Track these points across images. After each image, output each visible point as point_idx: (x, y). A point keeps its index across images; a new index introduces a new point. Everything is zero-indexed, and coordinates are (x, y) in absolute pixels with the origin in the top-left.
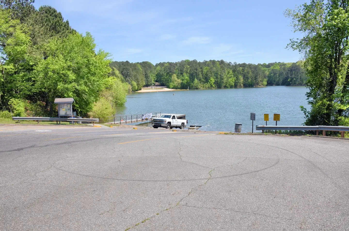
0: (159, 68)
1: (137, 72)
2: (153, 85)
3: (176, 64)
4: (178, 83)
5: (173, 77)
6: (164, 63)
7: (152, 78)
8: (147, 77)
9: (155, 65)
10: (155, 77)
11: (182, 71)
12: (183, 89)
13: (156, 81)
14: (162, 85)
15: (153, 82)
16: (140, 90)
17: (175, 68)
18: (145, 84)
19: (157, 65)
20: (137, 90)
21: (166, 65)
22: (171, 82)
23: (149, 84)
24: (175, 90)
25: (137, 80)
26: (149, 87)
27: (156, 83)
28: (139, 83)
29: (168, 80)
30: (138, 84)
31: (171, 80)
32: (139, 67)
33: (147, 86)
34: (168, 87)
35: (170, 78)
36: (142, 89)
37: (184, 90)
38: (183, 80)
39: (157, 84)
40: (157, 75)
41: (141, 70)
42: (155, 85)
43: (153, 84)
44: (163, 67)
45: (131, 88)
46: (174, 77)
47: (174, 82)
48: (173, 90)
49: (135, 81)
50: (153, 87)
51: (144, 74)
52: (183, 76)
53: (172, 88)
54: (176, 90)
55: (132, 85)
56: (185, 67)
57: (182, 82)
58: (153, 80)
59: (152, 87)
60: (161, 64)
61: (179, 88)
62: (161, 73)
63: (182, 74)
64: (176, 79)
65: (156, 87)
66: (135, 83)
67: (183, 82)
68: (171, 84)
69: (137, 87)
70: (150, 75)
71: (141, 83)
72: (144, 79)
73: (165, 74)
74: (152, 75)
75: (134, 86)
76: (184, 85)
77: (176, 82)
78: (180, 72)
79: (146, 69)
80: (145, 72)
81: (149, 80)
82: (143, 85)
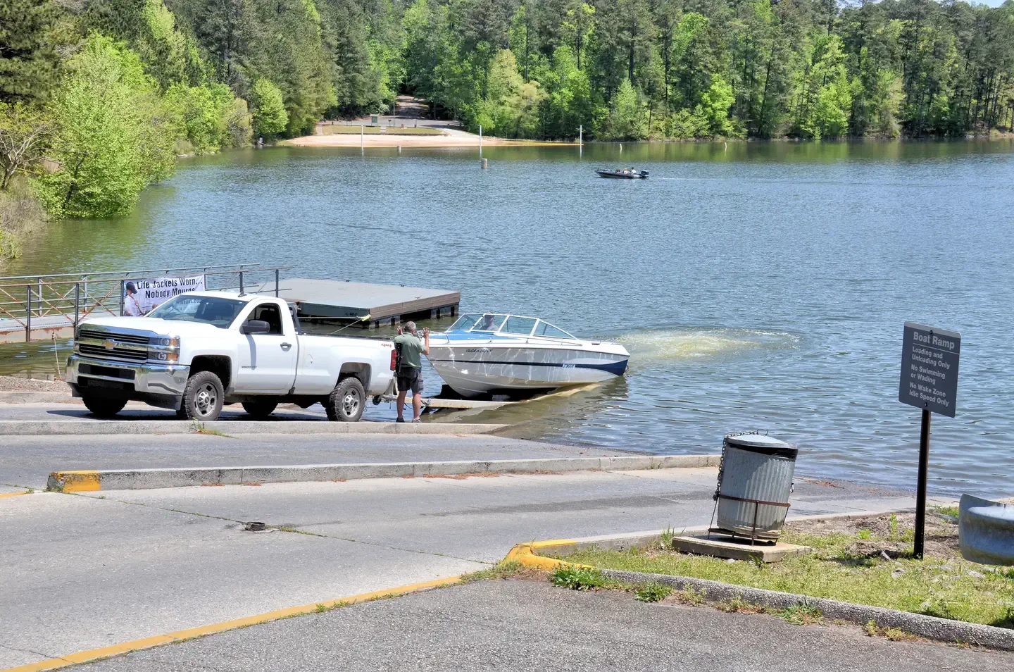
1: (290, 28)
2: (385, 107)
4: (524, 103)
5: (495, 70)
7: (381, 69)
8: (346, 57)
10: (395, 66)
11: (551, 35)
12: (550, 139)
13: (404, 89)
14: (438, 112)
15: (385, 91)
16: (306, 132)
17: (513, 19)
18: (334, 101)
20: (285, 135)
22: (484, 95)
23: (361, 101)
24: (504, 142)
25: (287, 77)
26: (360, 123)
27: (401, 97)
28: (301, 91)
29: (469, 85)
30: (292, 102)
31: (484, 84)
33: (348, 111)
34: (468, 125)
35: (480, 72)
36: (318, 129)
37: (557, 144)
38: (551, 87)
39: (407, 102)
40: (408, 54)
41: (317, 17)
42: (394, 111)
43: (385, 101)
44: (445, 10)
45: (247, 117)
46: (505, 67)
47: (504, 98)
48: (493, 142)
49: (275, 81)
50: (385, 123)
51: (335, 43)
52: (554, 64)
53: (488, 133)
54: (512, 142)
55: (254, 102)
56: (570, 13)
57: (546, 95)
58: (385, 79)
59: (375, 120)
61: (528, 135)
62: (432, 41)
63: (547, 50)
64: (516, 80)
65: (399, 122)
66: (272, 94)
67: (553, 98)
69: (284, 118)
70: (367, 49)
71: (308, 93)
72: (332, 70)
73: (453, 50)
74: (378, 53)
75: (265, 109)
76: (557, 117)
77: (514, 99)
78: (537, 41)
79: (343, 13)
80: (341, 34)
81: (360, 78)
82: (324, 105)
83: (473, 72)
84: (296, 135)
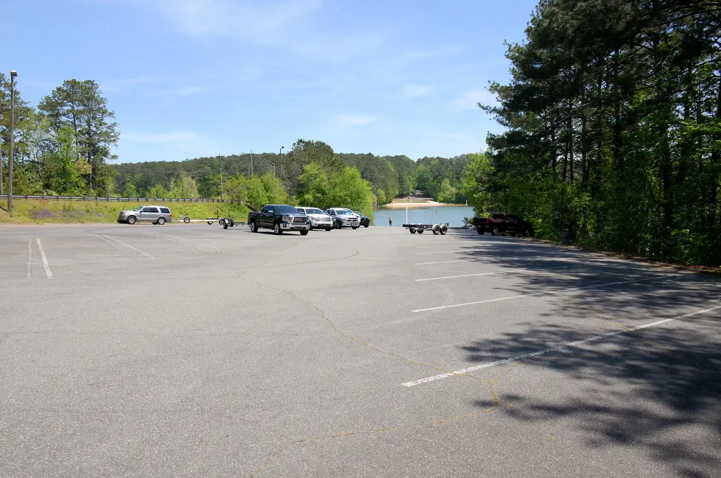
0: (422, 167)
1: (386, 175)
2: (411, 194)
3: (451, 161)
4: (451, 193)
5: (443, 184)
6: (432, 159)
7: (410, 183)
8: (401, 181)
9: (415, 161)
10: (414, 182)
11: (459, 174)
12: (460, 203)
13: (417, 189)
14: (427, 195)
15: (412, 190)
16: (390, 202)
17: (449, 169)
18: (398, 193)
19: (419, 161)
20: (384, 203)
21: (433, 162)
22: (440, 191)
23: (405, 193)
24: (446, 204)
25: (386, 188)
26: (404, 199)
27: (416, 191)
28: (389, 191)
29: (435, 188)
30: (387, 194)
31: (440, 188)
32: (390, 165)
33: (401, 196)
34: (435, 200)
35: (439, 184)
36: (393, 201)
37: (461, 205)
38: (459, 189)
39: (418, 192)
40: (418, 179)
41: (393, 170)
42: (414, 195)
43: (412, 193)
44: (429, 167)
45: (376, 199)
46: (446, 183)
47: (446, 192)
48: (442, 204)
49: (382, 189)
50: (411, 199)
51: (398, 177)
52: (460, 182)
53: (441, 202)
54: (448, 204)
55: (378, 195)
56: (465, 168)
57: (457, 191)
58: (412, 186)
59: (409, 198)
60: (426, 161)
61: (452, 202)
62: (425, 176)
63: (458, 178)
64: (449, 187)
65: (416, 199)
66: (382, 192)
67: (459, 192)
68: (441, 196)
69: (385, 198)
70: (406, 178)
71: (391, 192)
72: (397, 185)
73: (431, 179)
74: (409, 179)
75: (380, 197)
76: (460, 198)
77: (448, 192)
78: (455, 176)
79: (400, 169)
80: (399, 174)
81: (405, 186)
82: (395, 195)
83: (437, 185)
84: (388, 203)
